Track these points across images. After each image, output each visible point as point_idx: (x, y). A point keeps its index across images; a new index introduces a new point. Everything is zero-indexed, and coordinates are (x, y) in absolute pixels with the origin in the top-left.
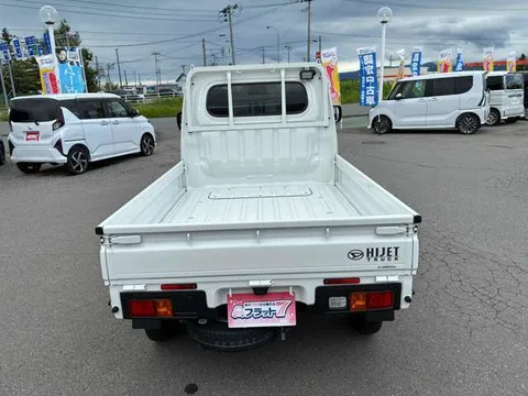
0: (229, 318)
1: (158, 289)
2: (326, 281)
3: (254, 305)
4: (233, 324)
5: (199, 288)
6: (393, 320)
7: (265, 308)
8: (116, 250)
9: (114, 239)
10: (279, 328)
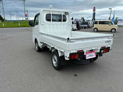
0: (86, 57)
1: (77, 52)
2: (102, 47)
3: (90, 54)
4: (87, 58)
5: (84, 51)
6: (102, 56)
7: (91, 54)
8: (71, 43)
9: (71, 41)
10: (92, 58)
